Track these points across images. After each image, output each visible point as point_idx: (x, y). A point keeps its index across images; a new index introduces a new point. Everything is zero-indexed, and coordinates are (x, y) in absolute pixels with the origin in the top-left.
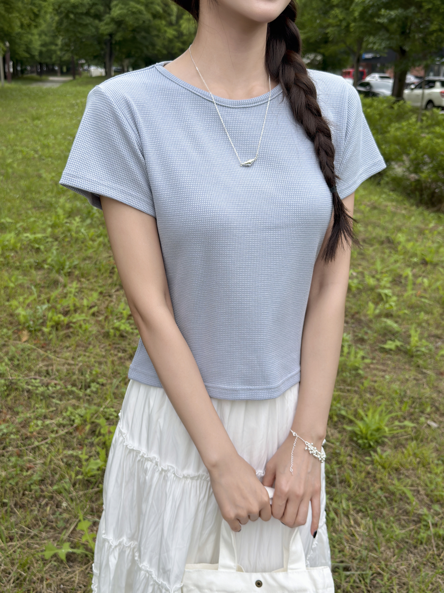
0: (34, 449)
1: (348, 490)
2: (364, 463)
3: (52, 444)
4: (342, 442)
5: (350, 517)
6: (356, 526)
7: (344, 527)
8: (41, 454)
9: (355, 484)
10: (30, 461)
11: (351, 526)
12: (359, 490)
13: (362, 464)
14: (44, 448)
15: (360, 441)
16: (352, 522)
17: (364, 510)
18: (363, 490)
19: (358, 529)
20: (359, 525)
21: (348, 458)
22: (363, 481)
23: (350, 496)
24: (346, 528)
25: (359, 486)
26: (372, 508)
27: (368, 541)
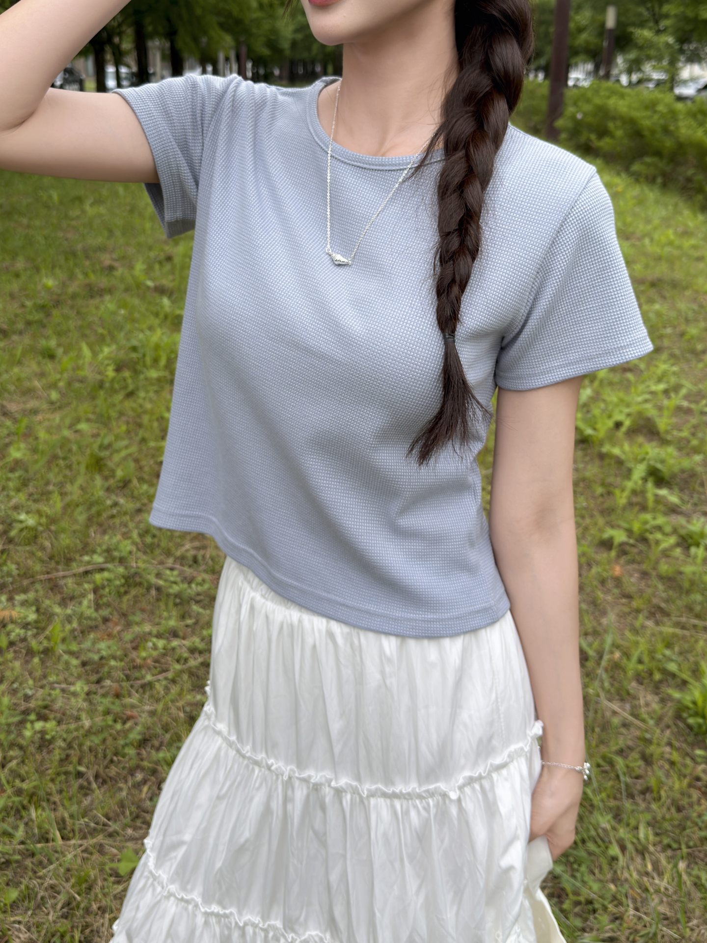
0: (143, 686)
1: (654, 806)
2: (693, 759)
3: (174, 681)
4: (659, 720)
5: (647, 856)
6: (655, 875)
7: (631, 875)
8: (152, 696)
9: (668, 797)
10: (133, 706)
11: (647, 874)
12: (673, 810)
13: (688, 761)
14: (159, 687)
15: (691, 721)
16: (650, 867)
17: (675, 846)
18: (679, 809)
19: (657, 881)
20: (661, 874)
21: (668, 749)
22: (682, 794)
23: (654, 818)
24: (635, 875)
25: (674, 802)
26: (691, 844)
27: (670, 905)
